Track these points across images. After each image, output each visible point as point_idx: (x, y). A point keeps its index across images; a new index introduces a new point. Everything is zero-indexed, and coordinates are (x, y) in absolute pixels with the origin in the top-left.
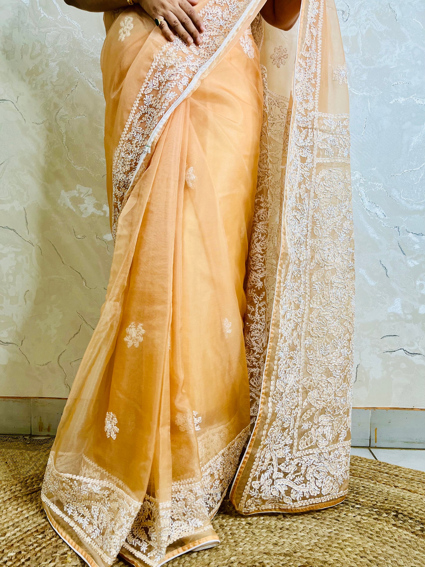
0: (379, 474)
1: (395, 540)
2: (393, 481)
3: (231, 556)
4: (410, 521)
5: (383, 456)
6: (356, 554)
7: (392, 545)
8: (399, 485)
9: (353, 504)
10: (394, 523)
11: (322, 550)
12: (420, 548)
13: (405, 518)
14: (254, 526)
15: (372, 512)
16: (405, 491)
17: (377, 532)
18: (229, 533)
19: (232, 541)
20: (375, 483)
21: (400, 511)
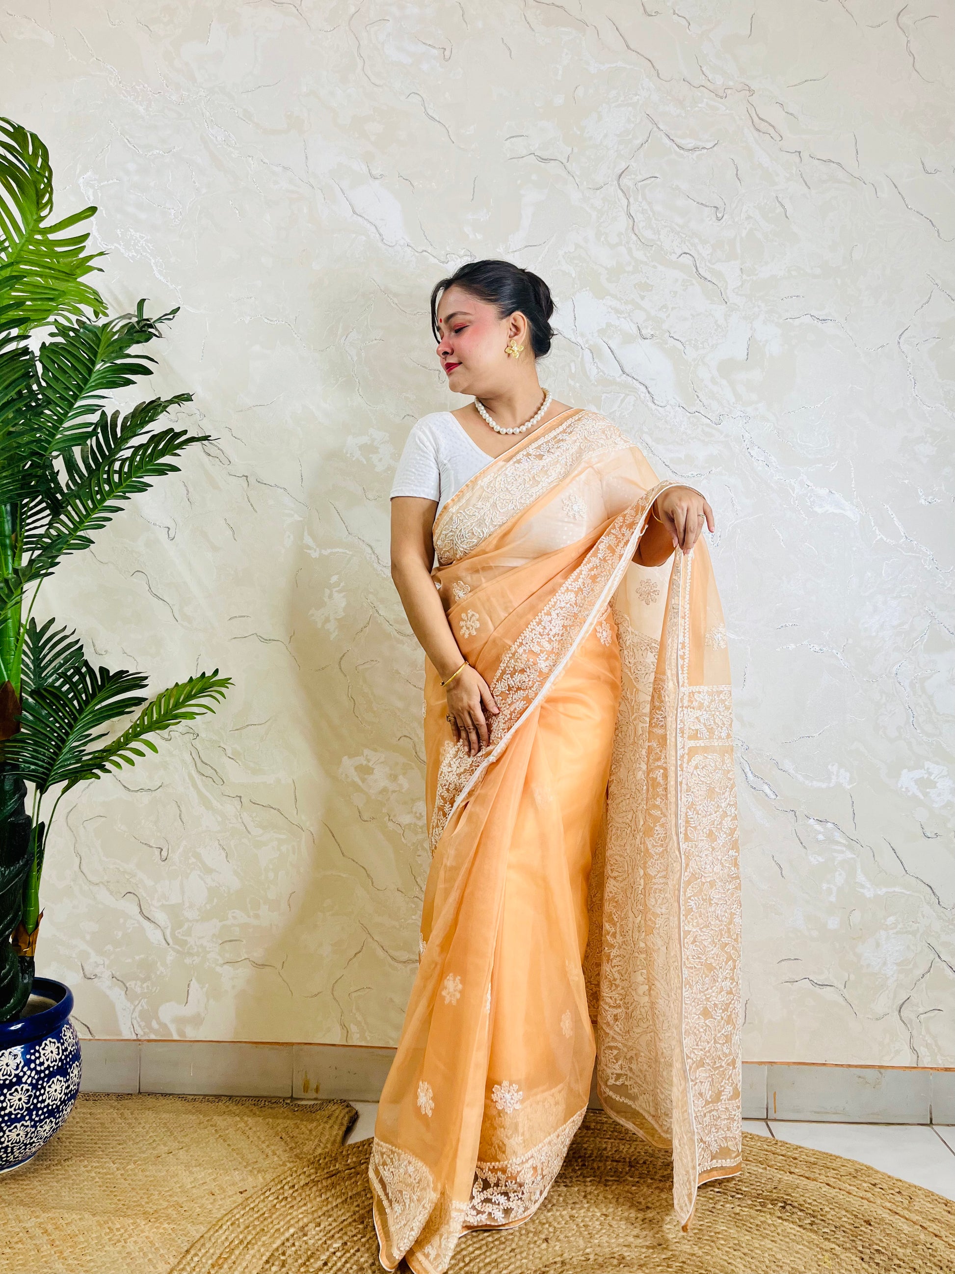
0: (771, 1156)
1: (778, 1234)
2: (789, 1166)
3: (586, 1248)
4: (799, 1213)
5: (782, 1132)
6: (729, 1247)
7: (773, 1239)
8: (797, 1170)
9: (734, 1194)
10: (780, 1215)
11: (691, 1243)
12: (805, 1242)
13: (795, 1210)
14: (610, 1218)
15: (755, 1203)
16: (801, 1178)
17: (757, 1225)
18: (582, 1225)
19: (586, 1233)
20: (766, 1169)
21: (789, 1202)
